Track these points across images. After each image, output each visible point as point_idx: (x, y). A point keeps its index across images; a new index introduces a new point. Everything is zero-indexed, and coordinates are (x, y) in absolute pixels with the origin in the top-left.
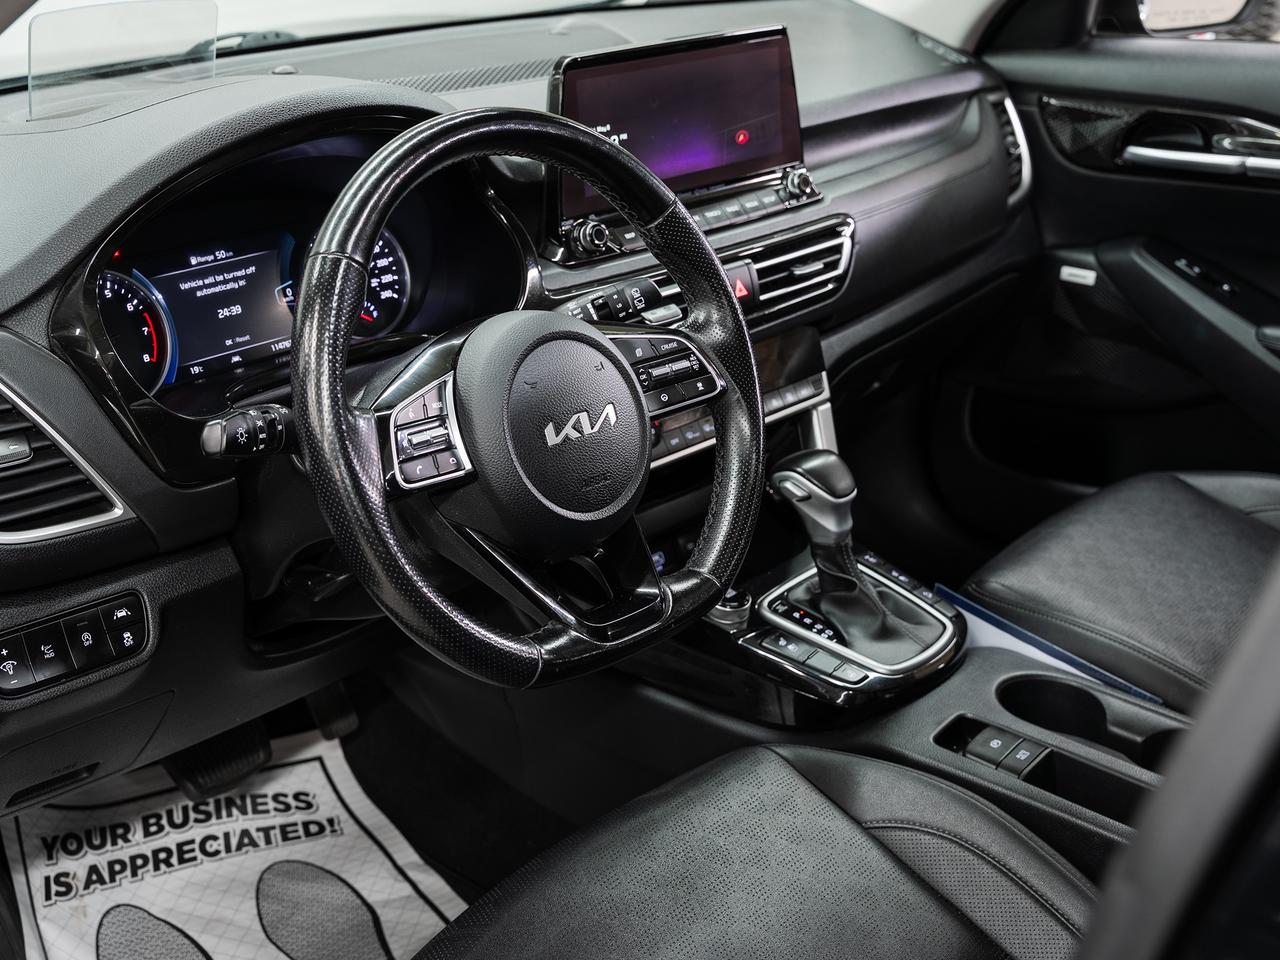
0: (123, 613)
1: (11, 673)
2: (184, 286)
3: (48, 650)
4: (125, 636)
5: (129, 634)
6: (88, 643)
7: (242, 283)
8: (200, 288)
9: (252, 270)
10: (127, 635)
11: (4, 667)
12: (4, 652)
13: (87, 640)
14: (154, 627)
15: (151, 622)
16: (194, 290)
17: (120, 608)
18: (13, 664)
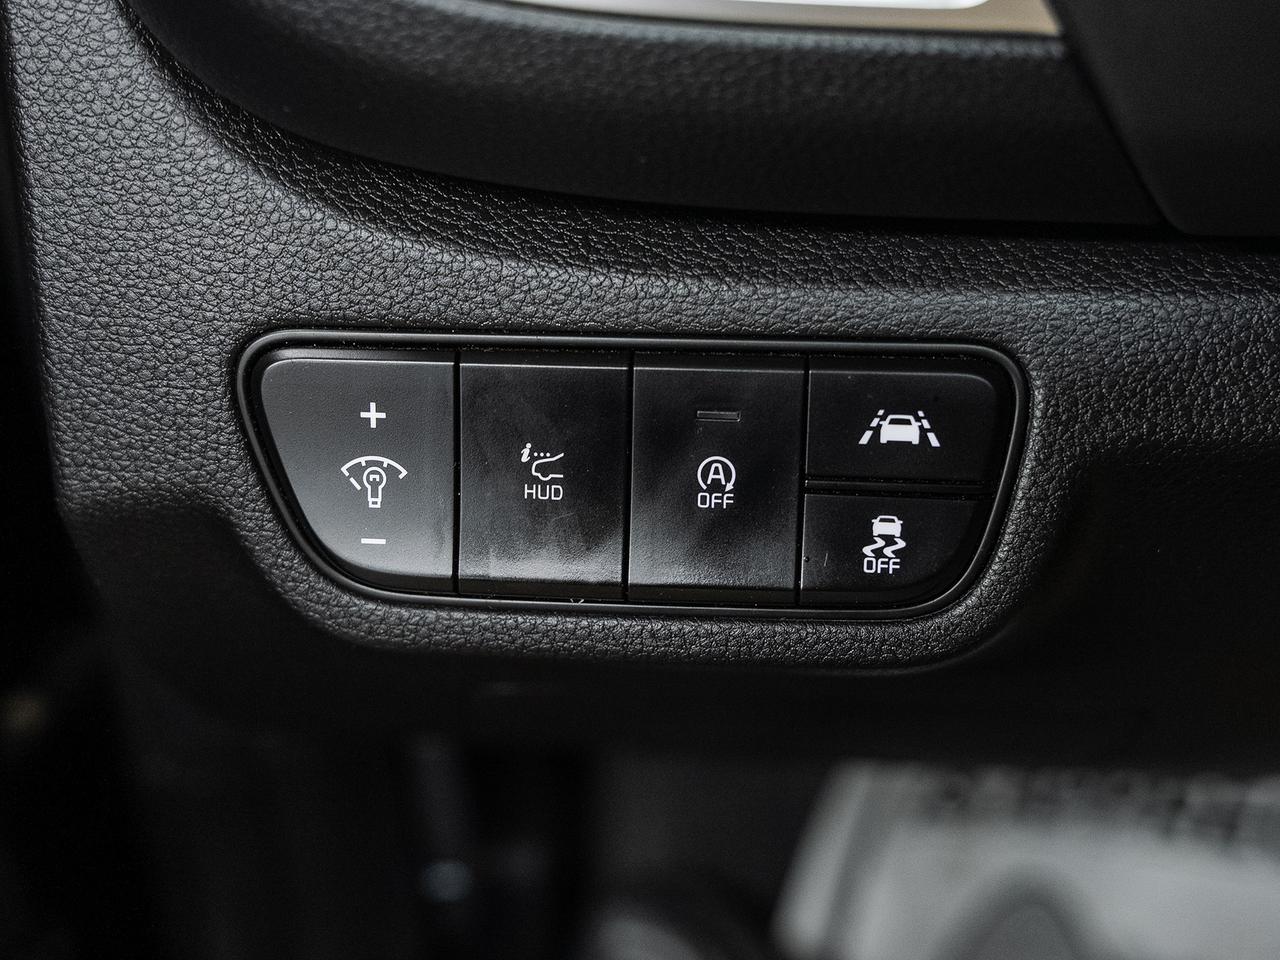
0: (909, 433)
1: (375, 502)
3: (544, 469)
4: (879, 527)
5: (894, 528)
6: (713, 500)
10: (887, 527)
11: (357, 471)
12: (373, 415)
13: (716, 487)
14: (1023, 535)
15: (1019, 504)
17: (901, 404)
18: (390, 470)
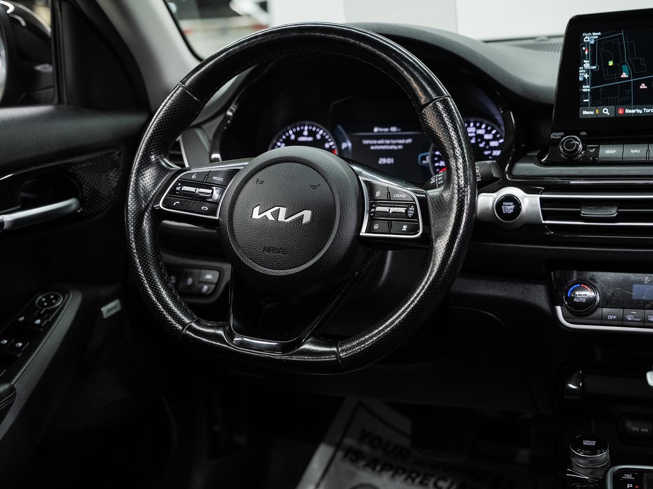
2: (366, 142)
7: (400, 147)
8: (374, 145)
9: (409, 141)
16: (370, 145)
